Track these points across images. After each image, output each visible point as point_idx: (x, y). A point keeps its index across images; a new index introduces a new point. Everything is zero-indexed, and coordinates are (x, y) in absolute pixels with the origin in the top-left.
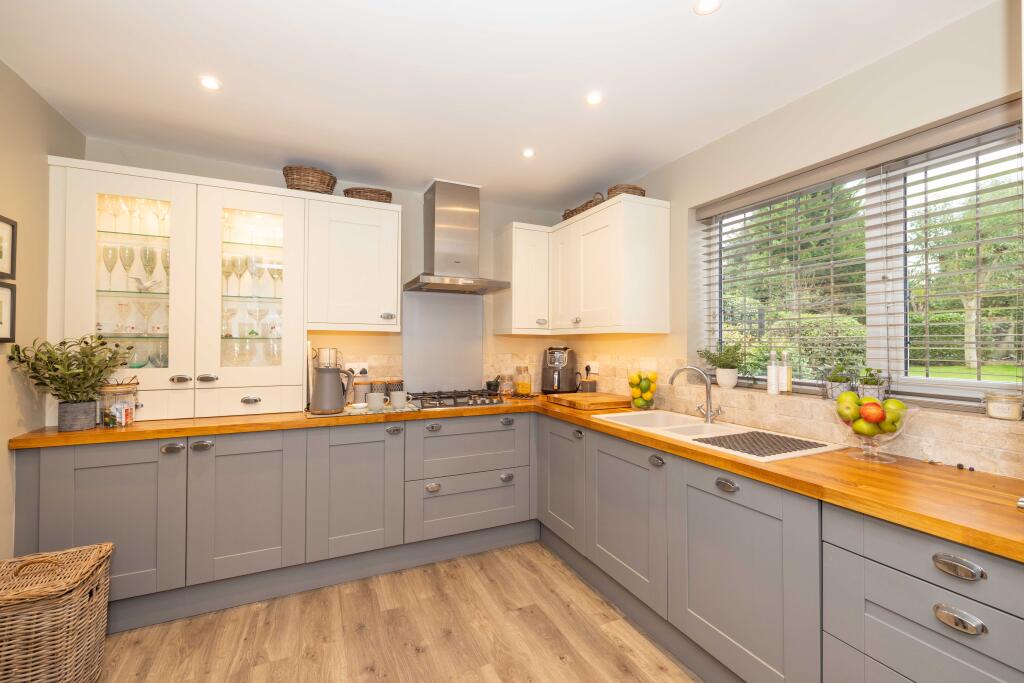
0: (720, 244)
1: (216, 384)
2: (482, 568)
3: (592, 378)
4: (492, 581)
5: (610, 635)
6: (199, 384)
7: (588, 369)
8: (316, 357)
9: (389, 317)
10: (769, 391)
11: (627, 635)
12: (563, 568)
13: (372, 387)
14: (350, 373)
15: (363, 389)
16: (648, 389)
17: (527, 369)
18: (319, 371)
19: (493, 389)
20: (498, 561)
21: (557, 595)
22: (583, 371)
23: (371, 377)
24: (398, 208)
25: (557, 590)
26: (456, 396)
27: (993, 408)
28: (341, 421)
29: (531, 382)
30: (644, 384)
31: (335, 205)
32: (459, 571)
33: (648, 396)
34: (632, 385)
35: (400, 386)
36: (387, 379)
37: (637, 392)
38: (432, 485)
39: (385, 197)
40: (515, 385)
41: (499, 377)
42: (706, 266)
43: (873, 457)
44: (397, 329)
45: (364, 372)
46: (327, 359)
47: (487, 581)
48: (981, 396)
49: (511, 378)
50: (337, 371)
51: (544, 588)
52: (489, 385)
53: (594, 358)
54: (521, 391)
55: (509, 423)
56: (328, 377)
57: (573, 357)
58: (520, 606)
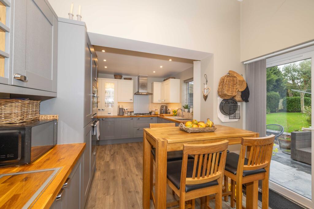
0: (188, 87)
1: (105, 110)
6: (102, 110)
7: (169, 109)
8: (119, 107)
9: (131, 100)
13: (128, 112)
14: (124, 109)
15: (127, 112)
16: (176, 113)
17: (157, 109)
18: (120, 109)
19: (150, 113)
22: (168, 110)
23: (128, 110)
24: (133, 81)
26: (143, 114)
28: (123, 117)
29: (158, 112)
30: (175, 112)
31: (122, 81)
33: (175, 114)
34: (173, 112)
35: (133, 112)
36: (131, 111)
37: (174, 113)
38: (138, 128)
39: (130, 79)
40: (155, 113)
41: (152, 111)
42: (186, 91)
44: (132, 102)
45: (127, 109)
46: (121, 107)
49: (154, 111)
50: (123, 109)
52: (150, 112)
53: (170, 107)
54: (156, 113)
55: (152, 119)
56: (121, 110)
57: (166, 107)
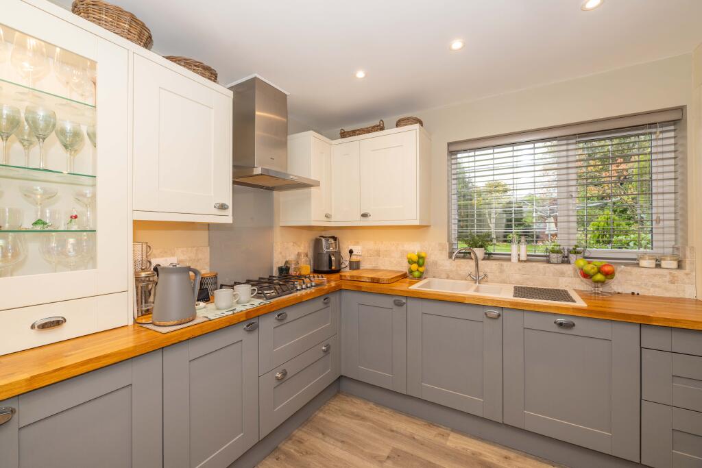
2: (323, 434)
3: (354, 258)
4: (342, 442)
5: (459, 448)
7: (351, 252)
9: (223, 207)
10: (512, 261)
11: (466, 443)
12: (378, 408)
16: (423, 264)
20: (329, 421)
21: (397, 432)
24: (229, 93)
25: (395, 429)
27: (643, 263)
32: (307, 444)
33: (423, 269)
37: (415, 267)
41: (287, 262)
43: (598, 294)
44: (230, 221)
47: (339, 444)
48: (635, 257)
51: (384, 431)
52: (281, 270)
53: (357, 243)
58: (386, 455)
